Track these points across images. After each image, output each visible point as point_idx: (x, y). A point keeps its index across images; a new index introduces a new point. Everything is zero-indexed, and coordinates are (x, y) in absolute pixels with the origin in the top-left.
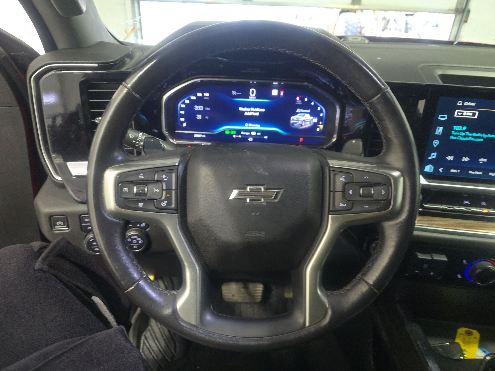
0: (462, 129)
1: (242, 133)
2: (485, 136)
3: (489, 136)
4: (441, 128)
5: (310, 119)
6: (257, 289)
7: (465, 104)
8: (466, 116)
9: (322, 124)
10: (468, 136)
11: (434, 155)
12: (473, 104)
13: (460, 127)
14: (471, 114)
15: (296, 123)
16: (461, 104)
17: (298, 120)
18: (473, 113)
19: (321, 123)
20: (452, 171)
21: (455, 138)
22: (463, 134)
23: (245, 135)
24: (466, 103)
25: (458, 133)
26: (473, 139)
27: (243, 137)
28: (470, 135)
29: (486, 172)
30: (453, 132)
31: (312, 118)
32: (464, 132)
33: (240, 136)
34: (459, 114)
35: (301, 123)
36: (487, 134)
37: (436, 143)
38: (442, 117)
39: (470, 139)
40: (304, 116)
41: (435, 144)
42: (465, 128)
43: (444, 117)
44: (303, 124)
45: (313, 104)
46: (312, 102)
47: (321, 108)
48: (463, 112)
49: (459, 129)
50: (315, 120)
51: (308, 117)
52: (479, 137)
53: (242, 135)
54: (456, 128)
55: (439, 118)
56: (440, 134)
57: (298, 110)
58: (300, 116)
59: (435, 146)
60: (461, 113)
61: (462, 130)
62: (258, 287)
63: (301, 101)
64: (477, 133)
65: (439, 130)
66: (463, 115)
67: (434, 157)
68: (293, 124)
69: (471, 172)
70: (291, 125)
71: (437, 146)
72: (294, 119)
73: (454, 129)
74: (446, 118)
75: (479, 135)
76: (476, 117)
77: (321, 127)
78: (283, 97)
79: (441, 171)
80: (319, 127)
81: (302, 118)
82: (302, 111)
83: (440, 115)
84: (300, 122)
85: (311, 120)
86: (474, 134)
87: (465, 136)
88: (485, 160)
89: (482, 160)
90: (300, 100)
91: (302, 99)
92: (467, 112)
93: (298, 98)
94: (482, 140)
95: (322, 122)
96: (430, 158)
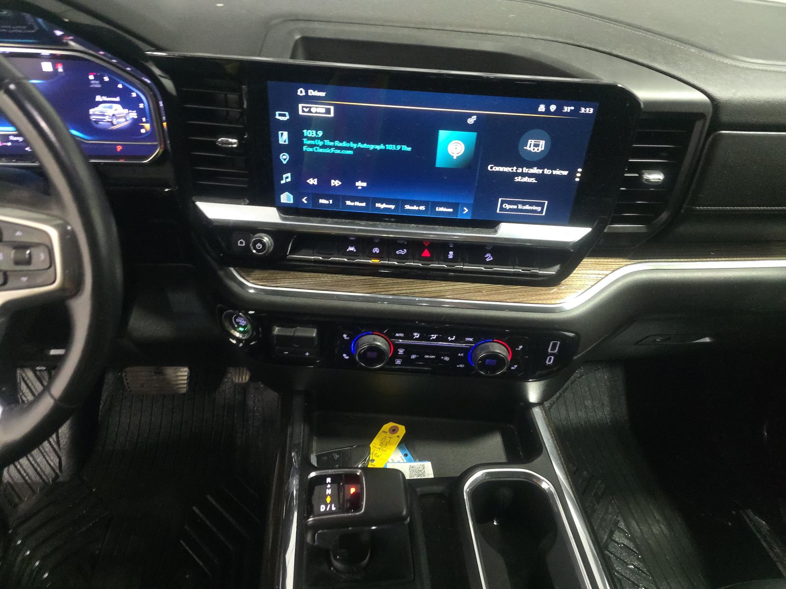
0: (317, 134)
1: (12, 138)
2: (354, 146)
3: (360, 145)
4: (286, 134)
5: (123, 113)
6: (180, 374)
7: (309, 94)
8: (316, 113)
9: (147, 122)
10: (330, 147)
11: (287, 178)
12: (323, 94)
13: (313, 131)
14: (323, 111)
15: (102, 120)
16: (304, 94)
17: (103, 115)
18: (326, 109)
19: (144, 120)
20: (322, 201)
21: (310, 150)
22: (321, 143)
23: (17, 141)
24: (311, 93)
25: (312, 142)
26: (338, 152)
27: (16, 144)
28: (332, 144)
29: (371, 201)
30: (305, 140)
31: (126, 111)
32: (322, 139)
33: (9, 144)
34: (306, 110)
35: (110, 120)
36: (356, 142)
37: (284, 157)
38: (280, 115)
39: (332, 150)
40: (111, 107)
41: (285, 160)
42: (320, 133)
43: (284, 115)
44: (115, 122)
45: (120, 86)
46: (119, 83)
47: (137, 94)
48: (310, 107)
49: (313, 135)
50: (134, 115)
51: (118, 109)
52: (346, 147)
53: (12, 141)
54: (306, 133)
55: (277, 117)
56: (287, 143)
57: (98, 98)
58: (105, 107)
59: (285, 162)
60: (308, 109)
61: (317, 136)
62: (181, 372)
63: (98, 82)
64: (341, 141)
65: (284, 138)
66: (312, 113)
67: (289, 180)
68: (96, 122)
69: (348, 203)
70: (94, 123)
71: (287, 162)
72: (95, 112)
73: (305, 135)
74: (288, 117)
75: (344, 144)
76: (332, 115)
77: (148, 126)
78: (64, 74)
79: (306, 202)
80: (143, 127)
81: (110, 112)
82: (105, 98)
83: (277, 113)
84: (107, 119)
85: (126, 114)
86: (337, 143)
87: (324, 147)
88: (365, 184)
89: (360, 184)
90: (95, 79)
91: (99, 78)
92: (317, 107)
93: (91, 77)
94: (351, 152)
95: (146, 117)
96: (283, 182)
